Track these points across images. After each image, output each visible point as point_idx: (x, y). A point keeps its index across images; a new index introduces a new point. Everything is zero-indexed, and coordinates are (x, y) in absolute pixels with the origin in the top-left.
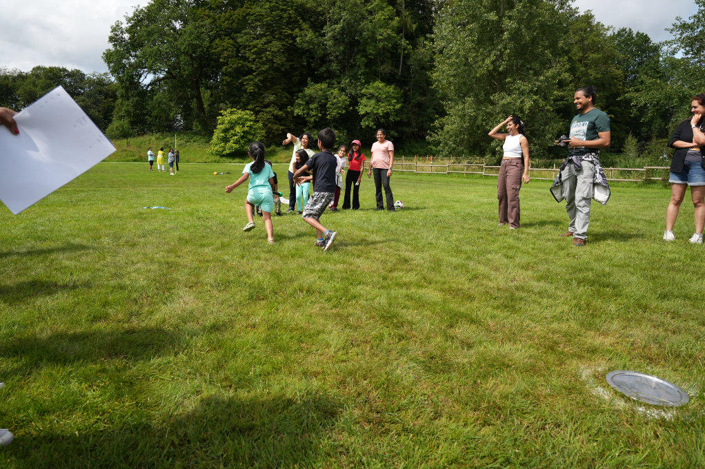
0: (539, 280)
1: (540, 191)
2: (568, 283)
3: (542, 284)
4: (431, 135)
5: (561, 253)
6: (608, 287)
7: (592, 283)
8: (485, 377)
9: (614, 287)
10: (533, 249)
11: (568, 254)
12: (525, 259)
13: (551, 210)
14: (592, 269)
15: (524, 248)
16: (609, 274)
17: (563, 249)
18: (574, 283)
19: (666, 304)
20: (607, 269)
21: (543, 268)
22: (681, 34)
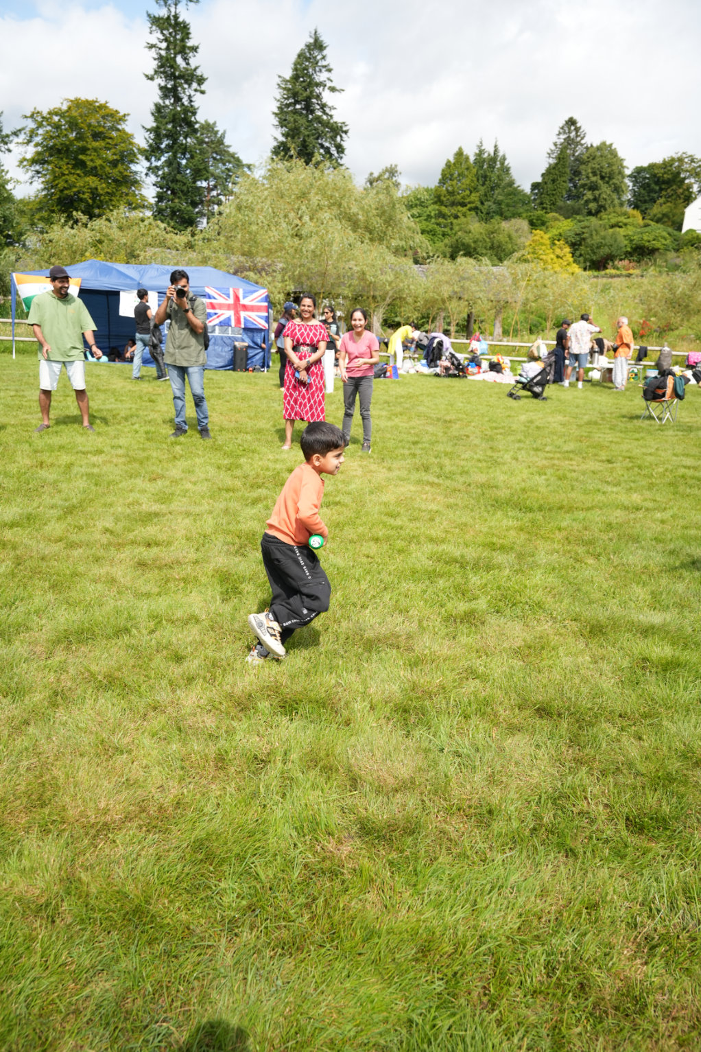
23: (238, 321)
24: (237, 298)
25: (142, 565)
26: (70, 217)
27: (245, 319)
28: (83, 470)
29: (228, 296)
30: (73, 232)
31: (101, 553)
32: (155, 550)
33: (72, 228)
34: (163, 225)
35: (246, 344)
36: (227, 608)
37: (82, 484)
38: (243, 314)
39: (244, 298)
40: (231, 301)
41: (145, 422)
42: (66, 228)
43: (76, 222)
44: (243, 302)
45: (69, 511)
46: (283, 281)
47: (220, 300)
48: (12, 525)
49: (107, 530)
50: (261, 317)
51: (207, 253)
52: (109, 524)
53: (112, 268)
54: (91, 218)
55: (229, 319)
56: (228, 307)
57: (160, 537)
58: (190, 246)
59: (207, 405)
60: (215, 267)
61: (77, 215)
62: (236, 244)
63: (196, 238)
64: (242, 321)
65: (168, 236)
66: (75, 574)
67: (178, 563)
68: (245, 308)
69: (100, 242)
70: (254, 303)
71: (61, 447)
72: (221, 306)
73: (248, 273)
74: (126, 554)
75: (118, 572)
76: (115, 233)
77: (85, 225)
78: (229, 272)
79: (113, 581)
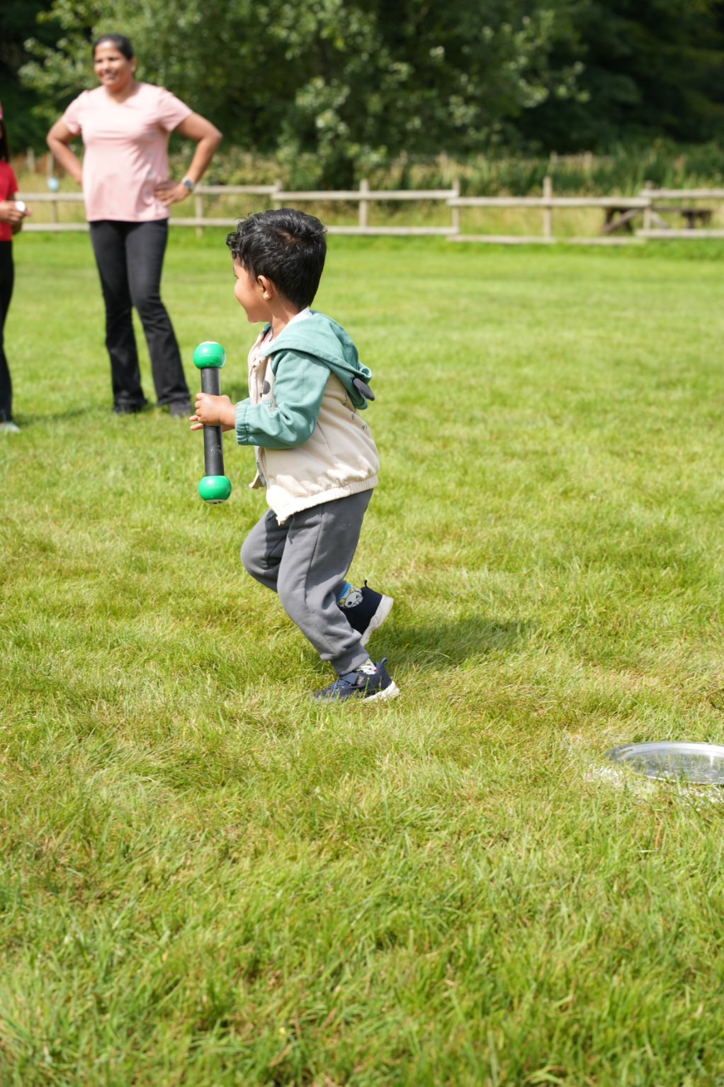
0: (473, 567)
1: (495, 288)
2: (558, 566)
3: (483, 574)
4: (40, 61)
5: (547, 491)
6: (665, 566)
7: (625, 561)
8: (330, 779)
9: (684, 565)
10: (461, 484)
11: (565, 493)
12: (436, 514)
13: (529, 359)
14: (631, 526)
15: (432, 482)
16: (676, 535)
17: (553, 477)
18: (576, 565)
20: (674, 522)
21: (488, 533)
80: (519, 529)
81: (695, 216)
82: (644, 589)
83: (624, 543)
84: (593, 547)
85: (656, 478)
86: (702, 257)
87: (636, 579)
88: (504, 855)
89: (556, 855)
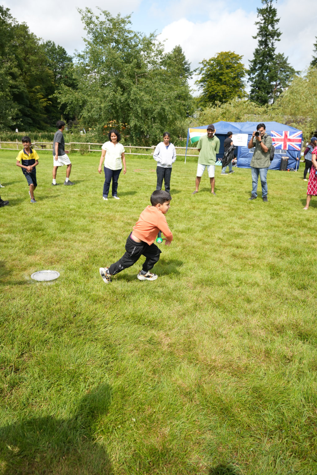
3: (8, 235)
5: (19, 213)
7: (33, 230)
9: (43, 231)
14: (34, 221)
16: (42, 223)
18: (25, 232)
19: (63, 235)
20: (41, 220)
21: (9, 225)
22: (79, 60)
23: (285, 146)
24: (286, 136)
25: (234, 256)
26: (214, 104)
27: (289, 146)
28: (211, 211)
29: (282, 135)
30: (214, 109)
31: (217, 248)
32: (240, 250)
33: (214, 108)
34: (253, 104)
35: (288, 158)
36: (273, 282)
37: (210, 217)
38: (288, 143)
39: (290, 135)
40: (283, 137)
41: (238, 192)
42: (212, 108)
43: (216, 105)
44: (289, 137)
45: (205, 228)
46: (311, 127)
47: (278, 137)
48: (182, 232)
49: (219, 239)
50: (297, 145)
51: (273, 115)
52: (221, 237)
53: (230, 124)
54: (222, 103)
55: (281, 146)
56: (281, 140)
57: (243, 245)
58: (265, 112)
59: (267, 186)
60: (276, 121)
61: (217, 102)
62: (288, 110)
63: (269, 108)
64: (287, 147)
65: (256, 109)
66: (206, 256)
67: (251, 257)
68: (290, 140)
69: (225, 113)
70: (294, 138)
71: (202, 201)
72: (278, 140)
73: (292, 124)
74: (227, 250)
75: (224, 257)
76: (232, 109)
77: (219, 107)
78: (283, 123)
79: (221, 261)
80: (14, 224)
81: (43, 146)
82: (36, 236)
83: (33, 225)
84: (28, 226)
85: (38, 209)
86: (45, 153)
87: (35, 234)
88: (15, 302)
89: (23, 302)
